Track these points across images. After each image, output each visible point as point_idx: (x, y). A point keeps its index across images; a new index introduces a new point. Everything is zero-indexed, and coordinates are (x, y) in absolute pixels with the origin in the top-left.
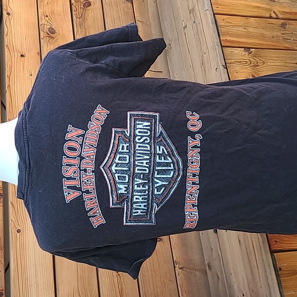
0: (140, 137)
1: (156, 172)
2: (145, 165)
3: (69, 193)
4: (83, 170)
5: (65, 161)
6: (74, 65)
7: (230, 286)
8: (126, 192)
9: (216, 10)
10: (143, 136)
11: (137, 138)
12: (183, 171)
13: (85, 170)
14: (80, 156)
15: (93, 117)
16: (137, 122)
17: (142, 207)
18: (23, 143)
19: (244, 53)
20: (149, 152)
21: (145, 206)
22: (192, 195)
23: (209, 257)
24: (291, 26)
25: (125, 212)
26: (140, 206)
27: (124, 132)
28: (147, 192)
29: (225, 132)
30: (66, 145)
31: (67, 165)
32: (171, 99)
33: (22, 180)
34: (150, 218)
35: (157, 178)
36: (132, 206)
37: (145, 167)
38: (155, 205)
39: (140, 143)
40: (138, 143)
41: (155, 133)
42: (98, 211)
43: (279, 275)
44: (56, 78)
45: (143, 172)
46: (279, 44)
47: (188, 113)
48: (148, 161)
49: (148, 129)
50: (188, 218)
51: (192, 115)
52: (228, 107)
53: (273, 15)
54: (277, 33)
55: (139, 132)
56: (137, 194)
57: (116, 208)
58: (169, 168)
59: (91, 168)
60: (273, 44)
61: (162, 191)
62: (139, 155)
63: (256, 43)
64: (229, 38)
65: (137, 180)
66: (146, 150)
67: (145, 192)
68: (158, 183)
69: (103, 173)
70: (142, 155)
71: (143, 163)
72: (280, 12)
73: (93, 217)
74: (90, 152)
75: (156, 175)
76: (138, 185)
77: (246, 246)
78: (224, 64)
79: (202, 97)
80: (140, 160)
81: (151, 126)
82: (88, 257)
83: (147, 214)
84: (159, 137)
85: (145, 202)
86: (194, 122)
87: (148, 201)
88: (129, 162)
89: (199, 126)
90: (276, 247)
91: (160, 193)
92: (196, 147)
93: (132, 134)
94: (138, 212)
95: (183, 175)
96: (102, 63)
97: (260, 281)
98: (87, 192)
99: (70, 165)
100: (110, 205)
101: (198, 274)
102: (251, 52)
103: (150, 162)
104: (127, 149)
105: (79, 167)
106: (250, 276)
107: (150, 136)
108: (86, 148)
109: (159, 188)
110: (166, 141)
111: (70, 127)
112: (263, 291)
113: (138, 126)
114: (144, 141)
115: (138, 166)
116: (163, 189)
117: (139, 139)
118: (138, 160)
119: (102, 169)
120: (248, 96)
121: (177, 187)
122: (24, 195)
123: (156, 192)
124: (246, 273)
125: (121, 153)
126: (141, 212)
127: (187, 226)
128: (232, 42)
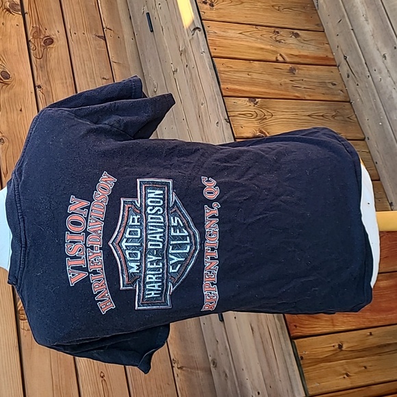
0: (152, 208)
1: (171, 247)
2: (158, 239)
3: (73, 275)
4: (89, 247)
5: (68, 237)
6: (73, 126)
7: (242, 385)
8: (138, 271)
9: (213, 52)
10: (156, 206)
11: (149, 208)
12: (200, 245)
13: (92, 248)
14: (85, 231)
15: (98, 187)
16: (149, 191)
17: (156, 288)
18: (17, 218)
19: (248, 104)
20: (162, 225)
21: (159, 286)
22: (210, 272)
23: (214, 352)
24: (300, 72)
25: (137, 294)
26: (154, 286)
27: (134, 202)
28: (161, 270)
29: (245, 200)
30: (70, 219)
31: (71, 242)
32: (184, 163)
33: (16, 261)
34: (165, 300)
35: (172, 254)
36: (144, 287)
37: (158, 241)
38: (170, 284)
39: (153, 214)
40: (150, 214)
41: (168, 203)
42: (106, 295)
43: (301, 365)
44: (52, 141)
45: (156, 247)
46: (288, 93)
47: (204, 179)
48: (162, 235)
49: (160, 198)
50: (207, 298)
51: (208, 181)
52: (247, 171)
53: (280, 59)
54: (286, 80)
55: (151, 202)
56: (150, 272)
57: (127, 290)
58: (185, 242)
59: (98, 244)
60: (281, 92)
61: (177, 268)
62: (152, 228)
63: (262, 92)
64: (230, 86)
65: (151, 257)
66: (159, 223)
67: (159, 271)
68: (173, 259)
69: (112, 250)
70: (155, 228)
71: (156, 237)
72: (287, 55)
73: (101, 301)
74: (97, 227)
75: (171, 251)
76: (152, 263)
77: (260, 334)
78: (226, 118)
79: (218, 160)
80: (153, 233)
81: (164, 194)
82: (91, 350)
83: (161, 296)
84: (173, 207)
85: (159, 282)
86: (211, 189)
87: (163, 280)
88: (141, 237)
89: (216, 193)
90: (296, 333)
91: (175, 271)
92: (213, 217)
93: (143, 204)
94: (151, 294)
95: (200, 249)
96: (106, 123)
97: (279, 374)
98: (95, 272)
99: (75, 242)
100: (120, 286)
101: (201, 373)
102: (257, 102)
103: (164, 235)
104: (138, 222)
105: (85, 244)
106: (266, 369)
107: (163, 206)
108: (92, 222)
109: (174, 265)
110: (181, 211)
111: (73, 198)
112: (283, 386)
113: (150, 195)
114: (157, 212)
115: (150, 240)
116: (179, 266)
117: (151, 210)
118: (151, 234)
119: (111, 245)
120: (266, 158)
121: (194, 264)
122: (17, 280)
123: (171, 270)
124: (261, 367)
125: (131, 226)
126: (155, 294)
127: (206, 308)
128: (234, 90)
